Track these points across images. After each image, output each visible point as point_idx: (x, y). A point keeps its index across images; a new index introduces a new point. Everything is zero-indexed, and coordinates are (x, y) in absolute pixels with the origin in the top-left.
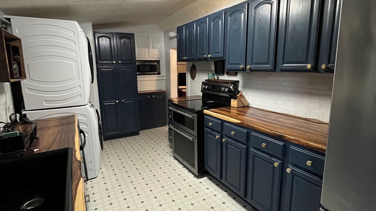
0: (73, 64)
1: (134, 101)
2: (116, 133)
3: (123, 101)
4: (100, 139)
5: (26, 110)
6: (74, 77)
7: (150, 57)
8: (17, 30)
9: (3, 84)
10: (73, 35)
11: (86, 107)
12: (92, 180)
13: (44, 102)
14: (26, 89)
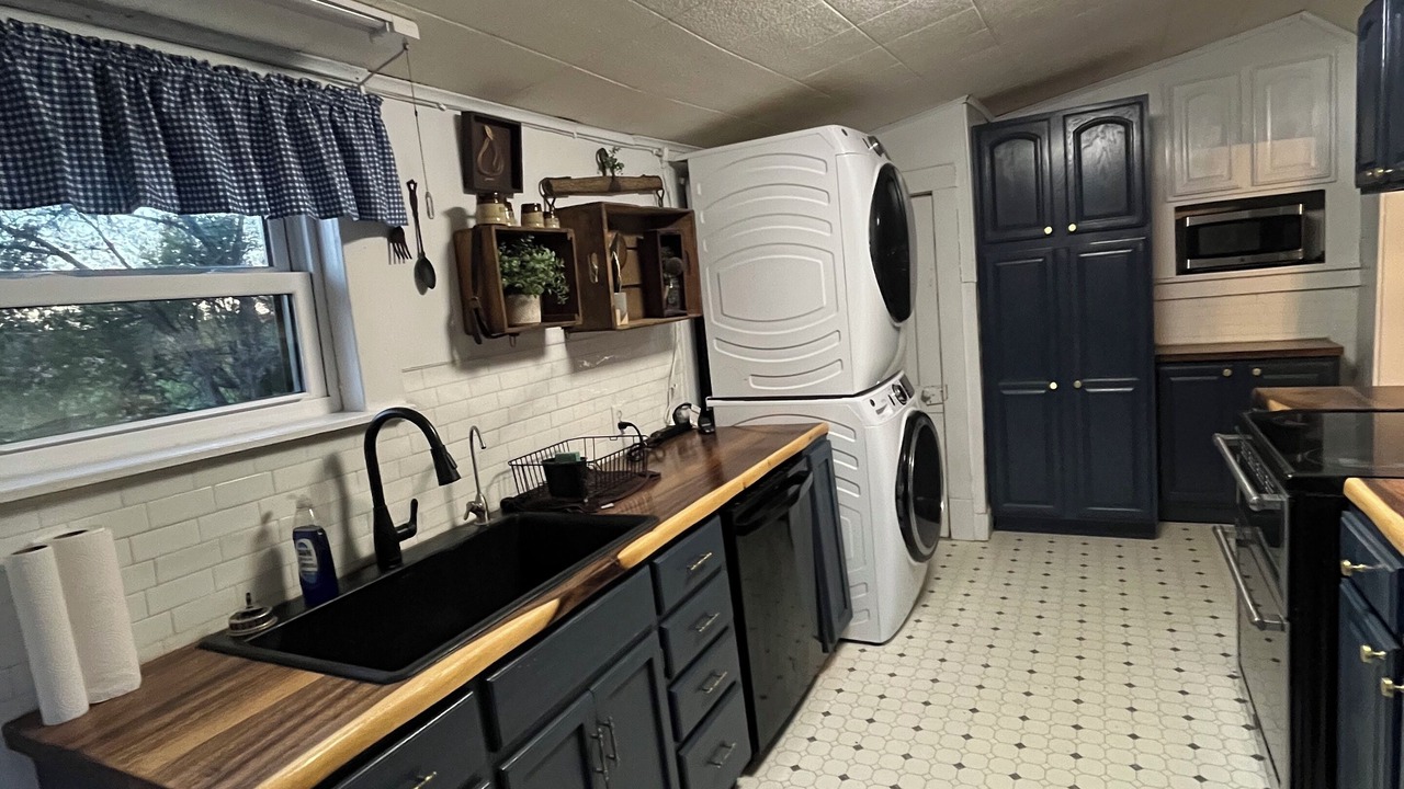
0: (820, 262)
1: (1130, 389)
2: (1040, 509)
3: (1078, 384)
4: (900, 519)
5: (714, 396)
6: (825, 303)
7: (1261, 179)
8: (699, 187)
9: (669, 328)
10: (822, 173)
11: (856, 403)
12: (868, 648)
13: (751, 378)
14: (715, 341)
